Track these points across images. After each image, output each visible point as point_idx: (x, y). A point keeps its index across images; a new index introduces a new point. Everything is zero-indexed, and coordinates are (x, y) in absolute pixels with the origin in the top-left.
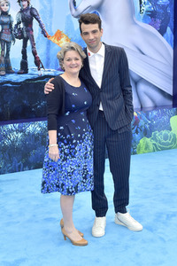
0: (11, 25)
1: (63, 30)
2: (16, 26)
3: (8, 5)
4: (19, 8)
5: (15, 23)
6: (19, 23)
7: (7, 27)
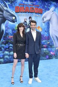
0: (27, 25)
1: (40, 26)
2: (28, 25)
3: (26, 19)
4: (29, 20)
5: (28, 24)
6: (29, 24)
7: (26, 25)
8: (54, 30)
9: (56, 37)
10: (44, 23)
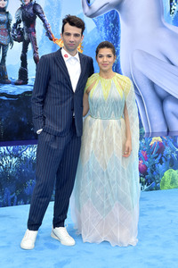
7: (4, 26)
8: (142, 52)
9: (153, 85)
10: (92, 16)
